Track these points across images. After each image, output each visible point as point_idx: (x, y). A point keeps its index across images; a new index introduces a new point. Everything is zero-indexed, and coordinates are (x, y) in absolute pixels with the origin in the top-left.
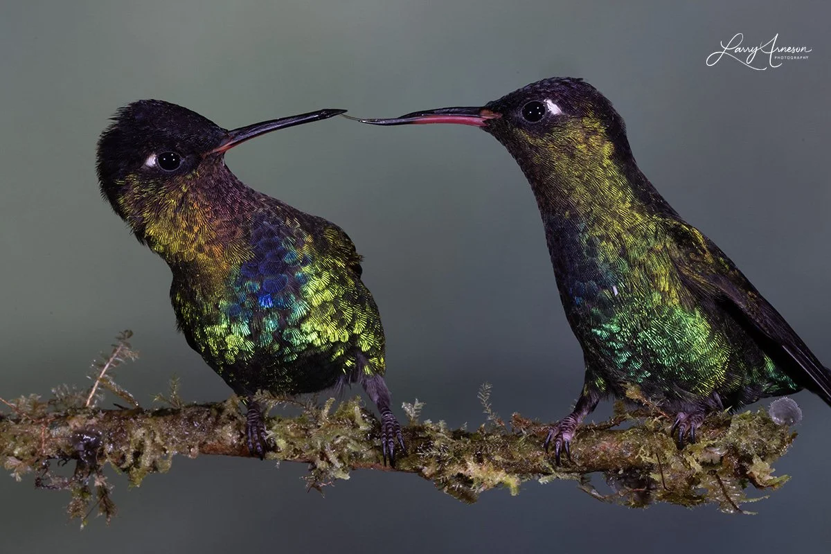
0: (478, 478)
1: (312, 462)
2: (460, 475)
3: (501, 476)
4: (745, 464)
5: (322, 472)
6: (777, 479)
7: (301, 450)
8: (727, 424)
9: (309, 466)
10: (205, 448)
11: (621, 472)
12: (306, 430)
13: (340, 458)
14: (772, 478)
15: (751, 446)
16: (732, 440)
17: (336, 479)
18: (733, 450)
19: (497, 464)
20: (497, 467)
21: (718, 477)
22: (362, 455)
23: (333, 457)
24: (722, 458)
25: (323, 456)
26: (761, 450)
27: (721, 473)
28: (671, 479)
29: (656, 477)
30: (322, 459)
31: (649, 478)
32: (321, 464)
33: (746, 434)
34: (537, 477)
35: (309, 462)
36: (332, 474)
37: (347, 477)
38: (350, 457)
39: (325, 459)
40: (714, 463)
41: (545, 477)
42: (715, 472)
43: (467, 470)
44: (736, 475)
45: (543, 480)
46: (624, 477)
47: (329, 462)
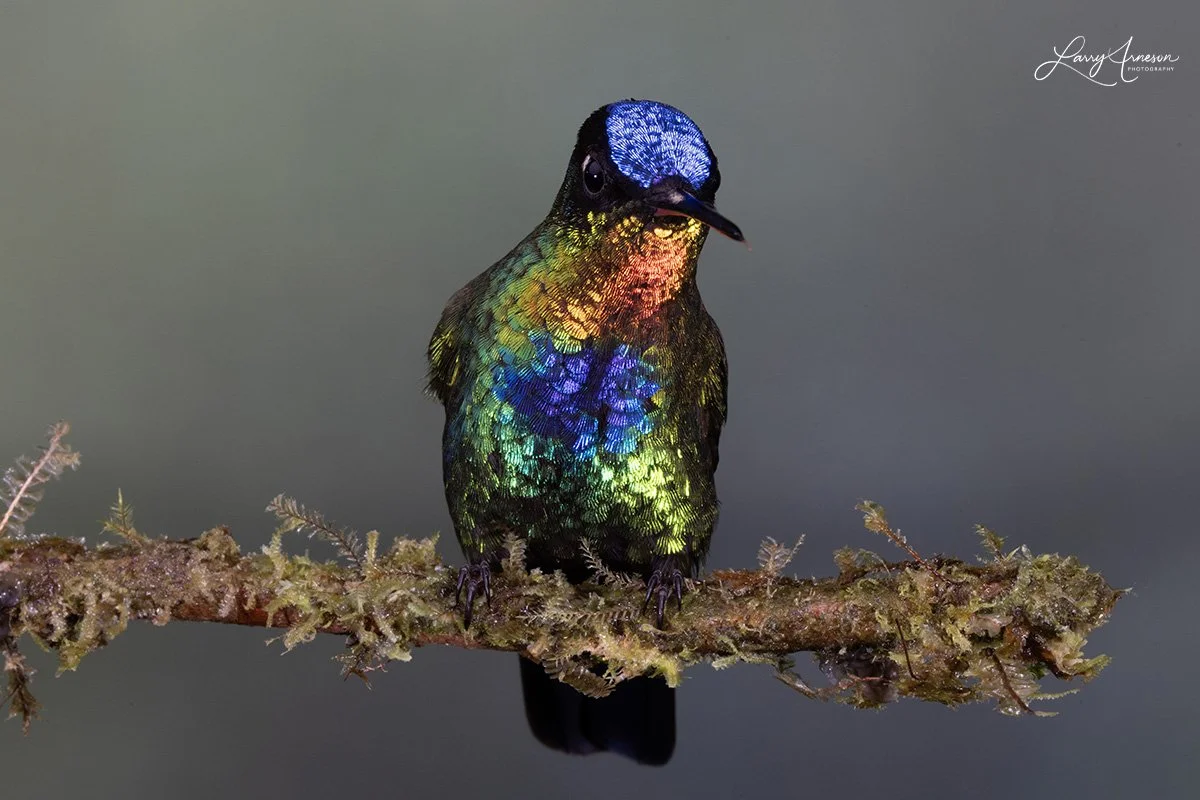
0: (615, 660)
1: (352, 634)
2: (586, 654)
3: (651, 658)
4: (1040, 639)
5: (367, 649)
6: (1089, 663)
7: (334, 615)
8: (1012, 575)
9: (347, 640)
10: (183, 611)
11: (842, 652)
12: (342, 582)
13: (396, 627)
14: (1081, 661)
15: (1049, 610)
16: (1018, 601)
17: (390, 661)
18: (1021, 616)
19: (645, 638)
20: (646, 642)
21: (996, 659)
22: (431, 621)
23: (385, 627)
24: (1003, 629)
25: (370, 623)
26: (1065, 617)
27: (1002, 652)
28: (923, 662)
29: (898, 658)
30: (368, 628)
31: (887, 661)
32: (366, 637)
33: (1042, 591)
34: (709, 659)
35: (347, 633)
36: (384, 652)
37: (407, 658)
38: (412, 626)
39: (373, 628)
40: (991, 635)
41: (723, 659)
42: (991, 651)
43: (599, 647)
44: (1024, 657)
45: (719, 664)
46: (847, 659)
47: (379, 634)
